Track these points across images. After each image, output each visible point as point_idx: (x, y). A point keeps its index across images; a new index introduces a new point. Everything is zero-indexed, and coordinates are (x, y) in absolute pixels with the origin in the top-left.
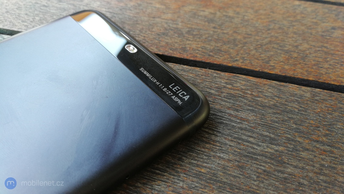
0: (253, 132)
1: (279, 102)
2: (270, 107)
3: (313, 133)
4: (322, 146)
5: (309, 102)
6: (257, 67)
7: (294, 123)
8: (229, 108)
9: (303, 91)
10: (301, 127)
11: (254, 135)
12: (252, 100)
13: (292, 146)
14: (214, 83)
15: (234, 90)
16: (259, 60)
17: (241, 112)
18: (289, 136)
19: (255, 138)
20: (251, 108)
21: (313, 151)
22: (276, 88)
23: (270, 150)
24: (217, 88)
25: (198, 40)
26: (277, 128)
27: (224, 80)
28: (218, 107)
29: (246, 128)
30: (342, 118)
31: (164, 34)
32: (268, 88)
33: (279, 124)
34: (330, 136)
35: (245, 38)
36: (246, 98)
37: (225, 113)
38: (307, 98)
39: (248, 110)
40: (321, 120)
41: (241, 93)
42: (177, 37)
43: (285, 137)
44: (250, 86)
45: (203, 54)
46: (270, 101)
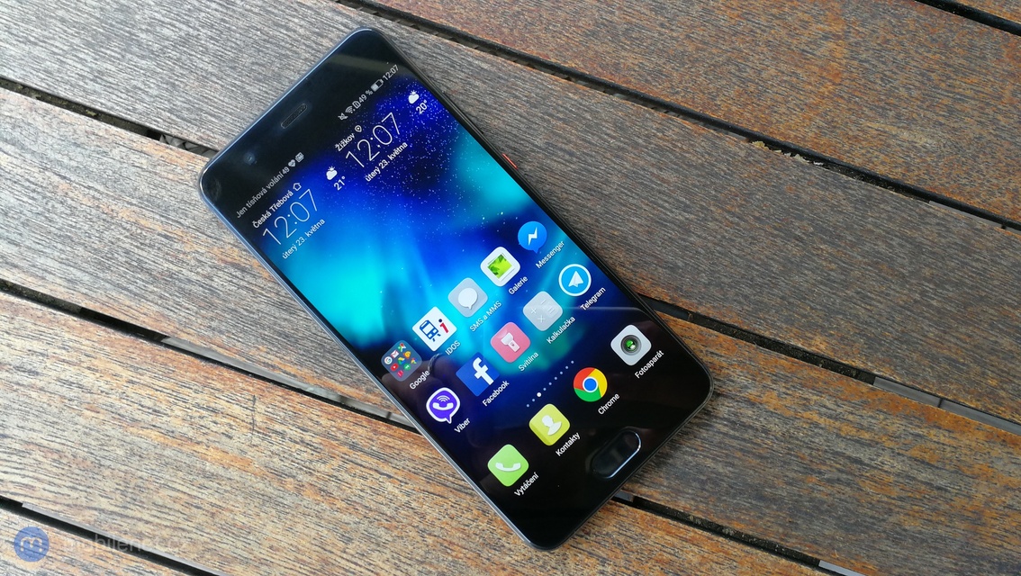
0: (670, 197)
2: (696, 168)
8: (653, 165)
9: (740, 148)
11: (670, 200)
16: (704, 93)
21: (721, 222)
24: (647, 136)
31: (594, 33)
35: (698, 49)
38: (740, 158)
39: (672, 169)
41: (670, 145)
44: (683, 136)
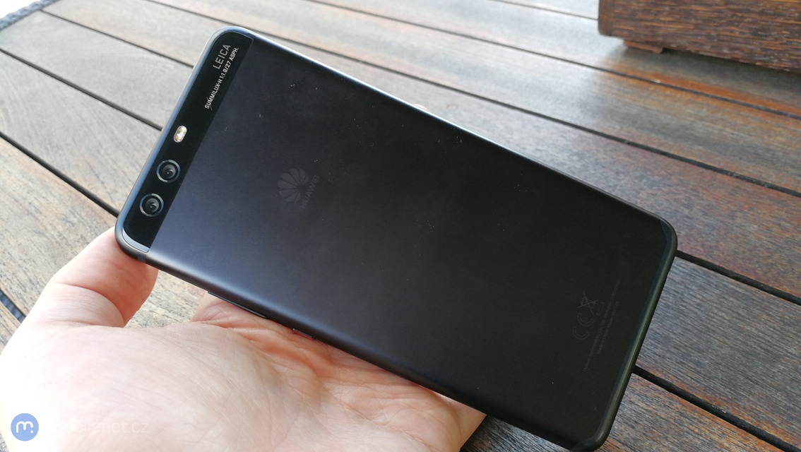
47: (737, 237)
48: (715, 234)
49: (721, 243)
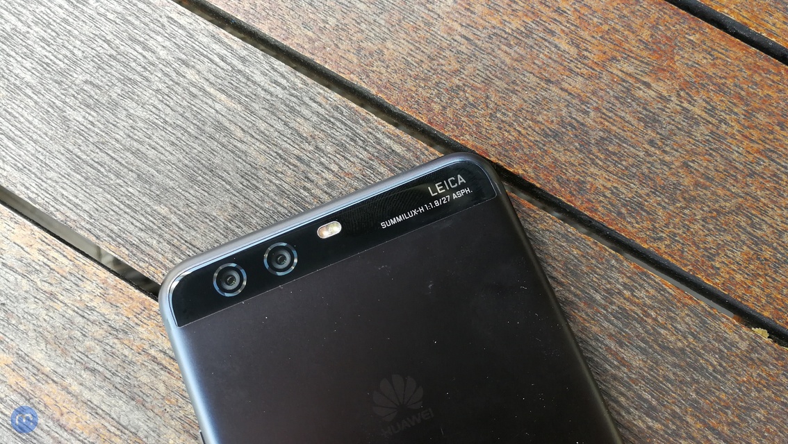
1: (692, 346)
3: (714, 414)
4: (717, 439)
5: (737, 360)
6: (689, 263)
7: (695, 390)
10: (702, 401)
12: (652, 331)
13: (674, 427)
14: (606, 279)
15: (632, 303)
17: (625, 348)
18: (678, 410)
19: (628, 399)
20: (643, 345)
22: (700, 317)
23: (641, 424)
25: (612, 168)
26: (666, 392)
27: (623, 278)
28: (595, 329)
29: (622, 378)
30: (771, 403)
32: (688, 315)
33: (672, 385)
34: (736, 428)
36: (644, 324)
37: (602, 343)
40: (738, 396)
42: (576, 149)
43: (672, 410)
45: (609, 206)
46: (679, 340)
47: (416, 29)
48: (383, 22)
49: (389, 44)
